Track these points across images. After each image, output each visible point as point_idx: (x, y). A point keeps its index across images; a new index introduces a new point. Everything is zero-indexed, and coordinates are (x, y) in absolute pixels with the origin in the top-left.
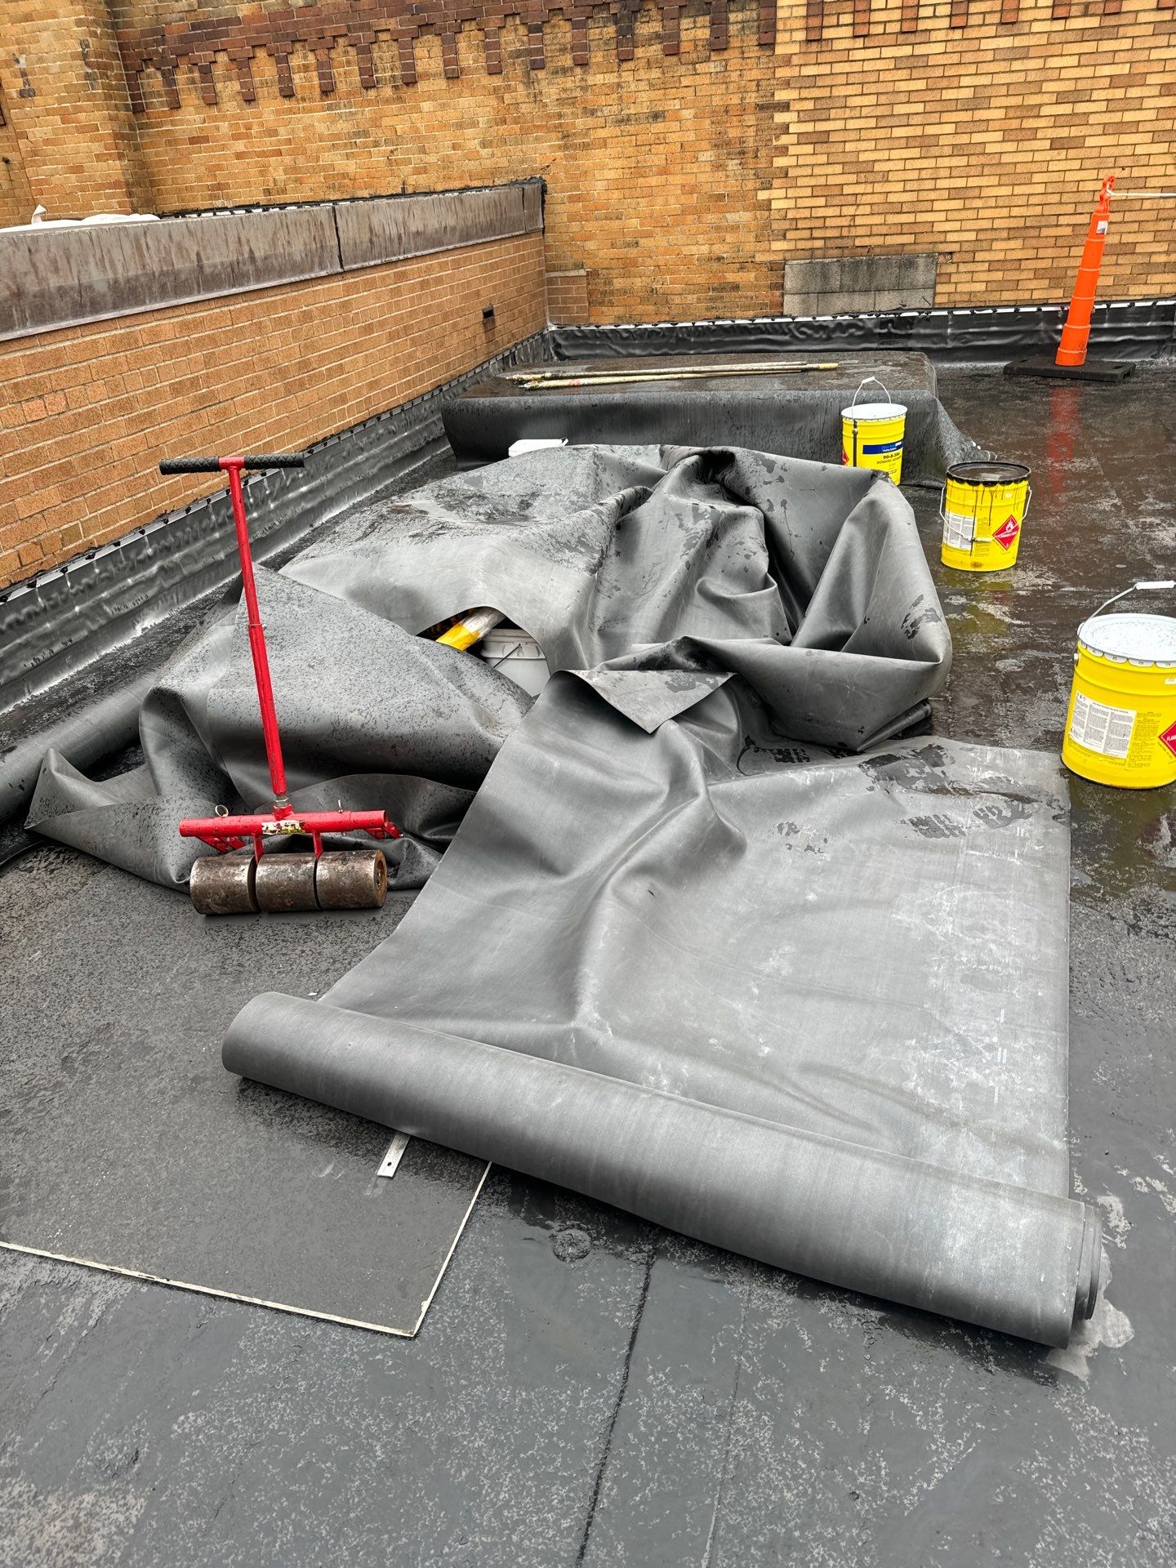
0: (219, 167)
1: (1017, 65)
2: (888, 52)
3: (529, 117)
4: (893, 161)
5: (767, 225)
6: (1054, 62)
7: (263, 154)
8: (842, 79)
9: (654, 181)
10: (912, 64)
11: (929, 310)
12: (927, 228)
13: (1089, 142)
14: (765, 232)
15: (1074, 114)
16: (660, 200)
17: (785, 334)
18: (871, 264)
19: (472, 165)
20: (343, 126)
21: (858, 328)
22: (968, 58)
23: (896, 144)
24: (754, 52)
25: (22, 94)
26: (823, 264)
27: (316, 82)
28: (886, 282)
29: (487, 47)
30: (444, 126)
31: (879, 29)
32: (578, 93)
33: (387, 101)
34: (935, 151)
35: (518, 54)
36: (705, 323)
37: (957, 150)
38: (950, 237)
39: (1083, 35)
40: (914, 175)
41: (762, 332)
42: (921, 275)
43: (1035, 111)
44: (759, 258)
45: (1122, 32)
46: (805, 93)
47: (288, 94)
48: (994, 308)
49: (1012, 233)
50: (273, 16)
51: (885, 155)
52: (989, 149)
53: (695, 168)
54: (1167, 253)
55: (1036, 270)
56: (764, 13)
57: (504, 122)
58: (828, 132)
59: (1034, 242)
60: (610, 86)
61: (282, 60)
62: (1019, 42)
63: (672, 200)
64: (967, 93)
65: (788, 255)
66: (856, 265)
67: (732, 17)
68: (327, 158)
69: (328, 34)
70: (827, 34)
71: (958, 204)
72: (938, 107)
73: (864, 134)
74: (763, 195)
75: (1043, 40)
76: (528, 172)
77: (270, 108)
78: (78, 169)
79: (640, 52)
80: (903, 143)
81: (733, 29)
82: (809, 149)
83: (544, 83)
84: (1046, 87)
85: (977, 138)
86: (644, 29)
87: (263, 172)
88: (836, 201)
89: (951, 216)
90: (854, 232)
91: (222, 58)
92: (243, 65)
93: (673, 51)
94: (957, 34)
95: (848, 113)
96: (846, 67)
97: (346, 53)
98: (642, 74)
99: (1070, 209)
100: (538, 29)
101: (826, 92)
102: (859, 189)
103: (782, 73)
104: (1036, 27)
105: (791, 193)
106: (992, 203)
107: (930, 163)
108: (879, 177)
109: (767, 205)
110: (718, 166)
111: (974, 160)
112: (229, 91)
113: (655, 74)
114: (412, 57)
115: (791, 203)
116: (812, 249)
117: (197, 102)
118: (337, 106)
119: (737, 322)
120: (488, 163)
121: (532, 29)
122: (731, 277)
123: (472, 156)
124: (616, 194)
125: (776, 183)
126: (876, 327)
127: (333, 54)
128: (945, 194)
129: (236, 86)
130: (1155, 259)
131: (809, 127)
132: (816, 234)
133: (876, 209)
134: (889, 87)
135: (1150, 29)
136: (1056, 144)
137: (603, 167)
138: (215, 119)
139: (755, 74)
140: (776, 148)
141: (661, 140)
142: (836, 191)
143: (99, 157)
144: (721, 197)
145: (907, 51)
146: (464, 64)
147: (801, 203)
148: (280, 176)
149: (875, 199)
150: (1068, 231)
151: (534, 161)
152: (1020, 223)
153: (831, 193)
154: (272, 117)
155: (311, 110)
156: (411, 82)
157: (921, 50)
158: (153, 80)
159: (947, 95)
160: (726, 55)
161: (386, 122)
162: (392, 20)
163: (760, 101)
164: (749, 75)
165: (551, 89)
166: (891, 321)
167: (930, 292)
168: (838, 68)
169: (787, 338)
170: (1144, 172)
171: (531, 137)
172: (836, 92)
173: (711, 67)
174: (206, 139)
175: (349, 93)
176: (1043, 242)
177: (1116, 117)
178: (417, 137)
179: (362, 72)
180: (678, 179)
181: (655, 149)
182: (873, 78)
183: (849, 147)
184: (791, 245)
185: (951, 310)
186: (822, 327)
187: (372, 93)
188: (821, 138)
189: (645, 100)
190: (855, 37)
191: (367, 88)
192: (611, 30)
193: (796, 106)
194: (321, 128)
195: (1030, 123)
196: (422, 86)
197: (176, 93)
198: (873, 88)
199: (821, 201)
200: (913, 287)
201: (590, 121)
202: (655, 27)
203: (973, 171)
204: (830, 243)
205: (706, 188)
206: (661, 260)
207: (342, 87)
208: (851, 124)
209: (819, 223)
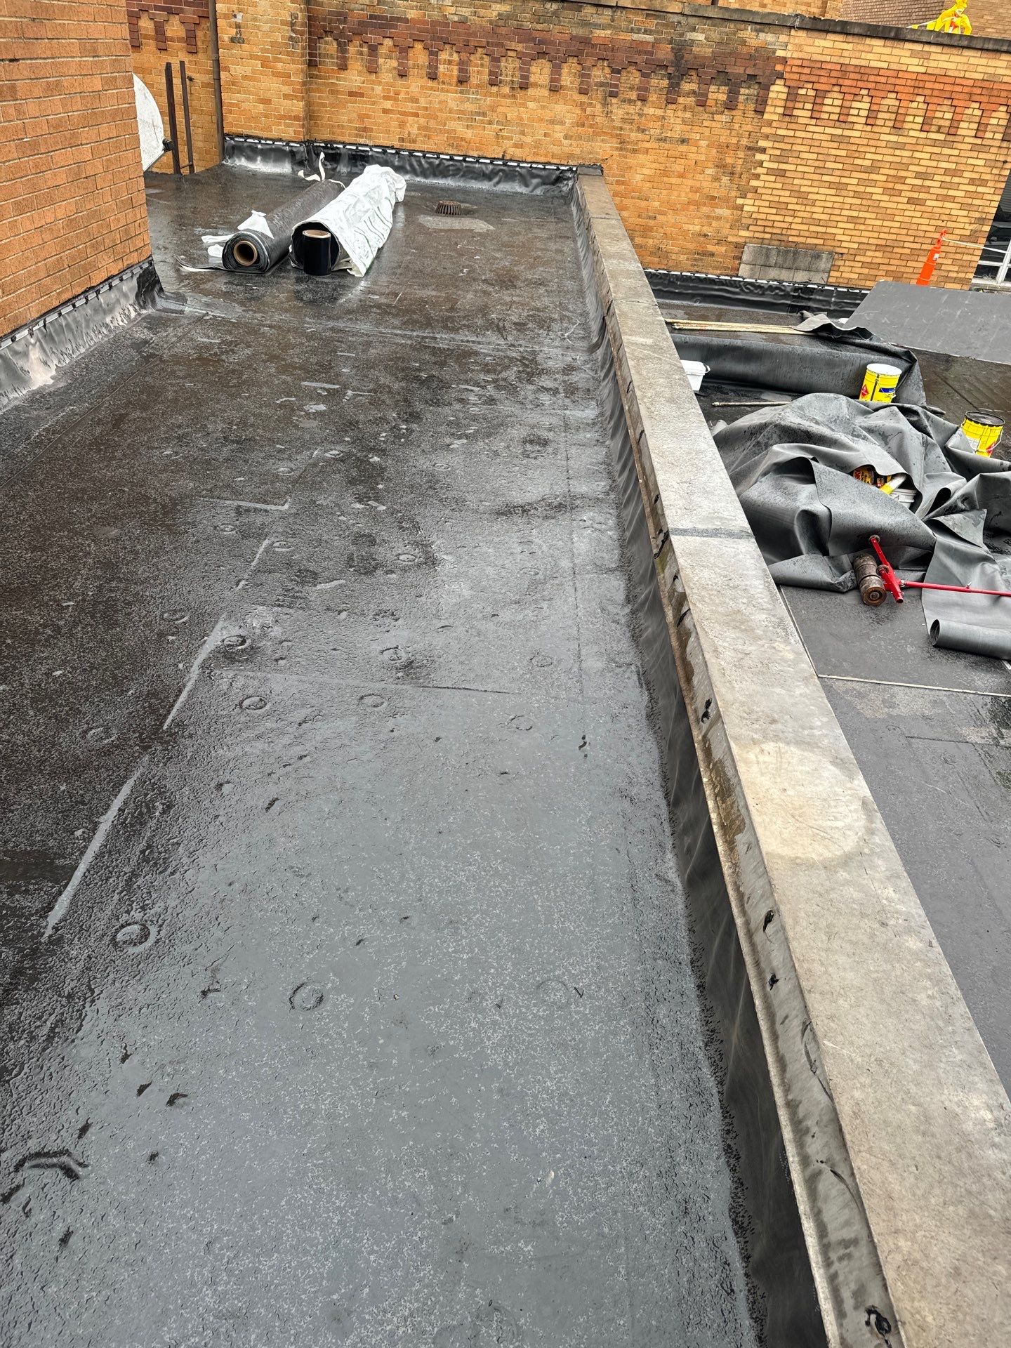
0: (368, 116)
1: (898, 152)
2: (828, 130)
3: (600, 126)
4: (821, 195)
5: (739, 220)
6: (917, 155)
7: (405, 114)
8: (799, 141)
9: (674, 180)
10: (841, 140)
11: (824, 285)
12: (832, 237)
13: (928, 203)
14: (736, 224)
15: (923, 186)
16: (676, 193)
17: (736, 287)
18: (795, 253)
19: (556, 149)
20: (468, 106)
21: (782, 290)
22: (872, 143)
23: (823, 185)
24: (751, 114)
25: (232, 40)
26: (768, 249)
27: (456, 72)
28: (802, 266)
29: (583, 76)
30: (541, 120)
31: (826, 116)
32: (636, 117)
33: (505, 96)
34: (844, 193)
35: (602, 84)
36: (689, 274)
37: (857, 195)
38: (844, 244)
39: (935, 143)
40: (830, 205)
41: (723, 285)
42: (823, 264)
43: (902, 180)
44: (731, 239)
45: (955, 145)
46: (776, 145)
47: (433, 77)
48: (861, 289)
49: (878, 248)
50: (434, 23)
51: (815, 190)
52: (874, 197)
53: (701, 177)
54: (957, 272)
55: (887, 271)
56: (762, 92)
57: (583, 125)
58: (785, 171)
59: (889, 255)
60: (658, 117)
61: (433, 54)
62: (901, 139)
63: (683, 194)
64: (868, 163)
65: (748, 240)
66: (787, 252)
67: (742, 91)
68: (451, 125)
69: (472, 44)
70: (796, 112)
71: (851, 226)
72: (851, 167)
73: (806, 176)
74: (740, 201)
75: (914, 141)
76: (593, 160)
77: (416, 83)
78: (267, 102)
79: (681, 100)
80: (827, 185)
81: (741, 98)
82: (773, 178)
83: (615, 106)
84: (911, 168)
85: (869, 190)
86: (687, 86)
87: (402, 125)
88: (783, 212)
89: (846, 232)
90: (789, 232)
91: (388, 43)
92: (403, 50)
93: (702, 104)
94: (869, 128)
95: (799, 162)
96: (803, 134)
97: (482, 59)
98: (680, 114)
99: (911, 239)
100: (619, 72)
101: (789, 147)
102: (797, 207)
103: (766, 130)
104: (912, 133)
105: (757, 203)
106: (870, 228)
107: (840, 199)
108: (810, 203)
109: (741, 208)
110: (716, 179)
111: (865, 202)
112: (387, 66)
113: (688, 115)
114: (528, 71)
115: (755, 209)
116: (763, 239)
117: (360, 68)
118: (468, 92)
119: (710, 276)
120: (566, 150)
121: (613, 72)
122: (711, 248)
123: (557, 143)
124: (648, 185)
125: (749, 195)
126: (792, 290)
127: (472, 58)
128: (845, 219)
129: (395, 64)
130: (951, 274)
131: (775, 166)
132: (767, 230)
133: (805, 221)
134: (826, 151)
135: (969, 147)
136: (911, 201)
137: (643, 166)
138: (373, 82)
139: (749, 128)
140: (753, 174)
141: (683, 156)
142: (784, 206)
143: (286, 97)
144: (713, 198)
145: (839, 132)
146: (563, 83)
147: (762, 210)
148: (414, 131)
149: (806, 215)
150: (908, 251)
151: (598, 153)
152: (883, 242)
153: (780, 207)
154: (417, 90)
155: (447, 91)
156: (524, 87)
157: (847, 133)
158: (329, 46)
159: (857, 162)
160: (734, 113)
161: (500, 109)
162: (521, 45)
163: (749, 145)
164: (746, 128)
165: (618, 111)
166: (801, 288)
167: (826, 275)
168: (798, 134)
169: (738, 290)
170: (953, 225)
171: (599, 138)
172: (794, 148)
173: (723, 118)
174: (362, 95)
175: (478, 86)
176: (894, 256)
177: (944, 192)
178: (520, 122)
179: (491, 73)
180: (690, 183)
181: (678, 161)
182: (817, 143)
183: (796, 181)
184: (751, 234)
185: (836, 287)
186: (760, 287)
187: (495, 89)
188: (781, 174)
189: (678, 130)
190: (811, 118)
191: (492, 85)
192: (665, 82)
193: (770, 151)
194: (452, 104)
195: (898, 186)
196: (531, 91)
197: (345, 59)
198: (816, 150)
199: (774, 211)
200: (817, 271)
201: (641, 136)
202: (694, 86)
203: (863, 208)
204: (774, 237)
205: (706, 191)
206: (669, 230)
207: (474, 80)
208: (800, 168)
209: (770, 224)
